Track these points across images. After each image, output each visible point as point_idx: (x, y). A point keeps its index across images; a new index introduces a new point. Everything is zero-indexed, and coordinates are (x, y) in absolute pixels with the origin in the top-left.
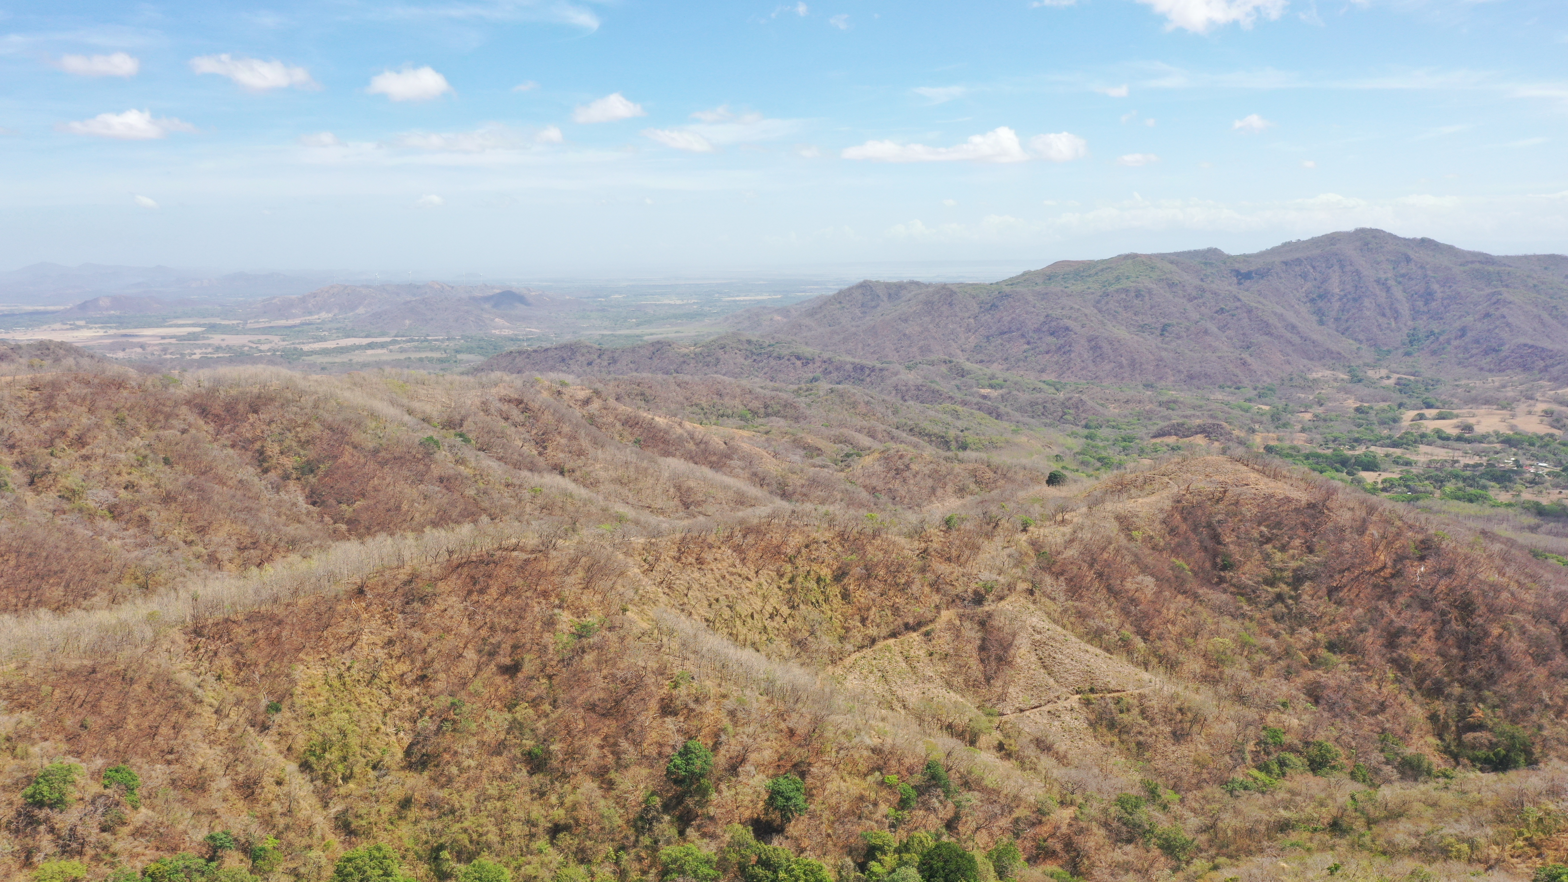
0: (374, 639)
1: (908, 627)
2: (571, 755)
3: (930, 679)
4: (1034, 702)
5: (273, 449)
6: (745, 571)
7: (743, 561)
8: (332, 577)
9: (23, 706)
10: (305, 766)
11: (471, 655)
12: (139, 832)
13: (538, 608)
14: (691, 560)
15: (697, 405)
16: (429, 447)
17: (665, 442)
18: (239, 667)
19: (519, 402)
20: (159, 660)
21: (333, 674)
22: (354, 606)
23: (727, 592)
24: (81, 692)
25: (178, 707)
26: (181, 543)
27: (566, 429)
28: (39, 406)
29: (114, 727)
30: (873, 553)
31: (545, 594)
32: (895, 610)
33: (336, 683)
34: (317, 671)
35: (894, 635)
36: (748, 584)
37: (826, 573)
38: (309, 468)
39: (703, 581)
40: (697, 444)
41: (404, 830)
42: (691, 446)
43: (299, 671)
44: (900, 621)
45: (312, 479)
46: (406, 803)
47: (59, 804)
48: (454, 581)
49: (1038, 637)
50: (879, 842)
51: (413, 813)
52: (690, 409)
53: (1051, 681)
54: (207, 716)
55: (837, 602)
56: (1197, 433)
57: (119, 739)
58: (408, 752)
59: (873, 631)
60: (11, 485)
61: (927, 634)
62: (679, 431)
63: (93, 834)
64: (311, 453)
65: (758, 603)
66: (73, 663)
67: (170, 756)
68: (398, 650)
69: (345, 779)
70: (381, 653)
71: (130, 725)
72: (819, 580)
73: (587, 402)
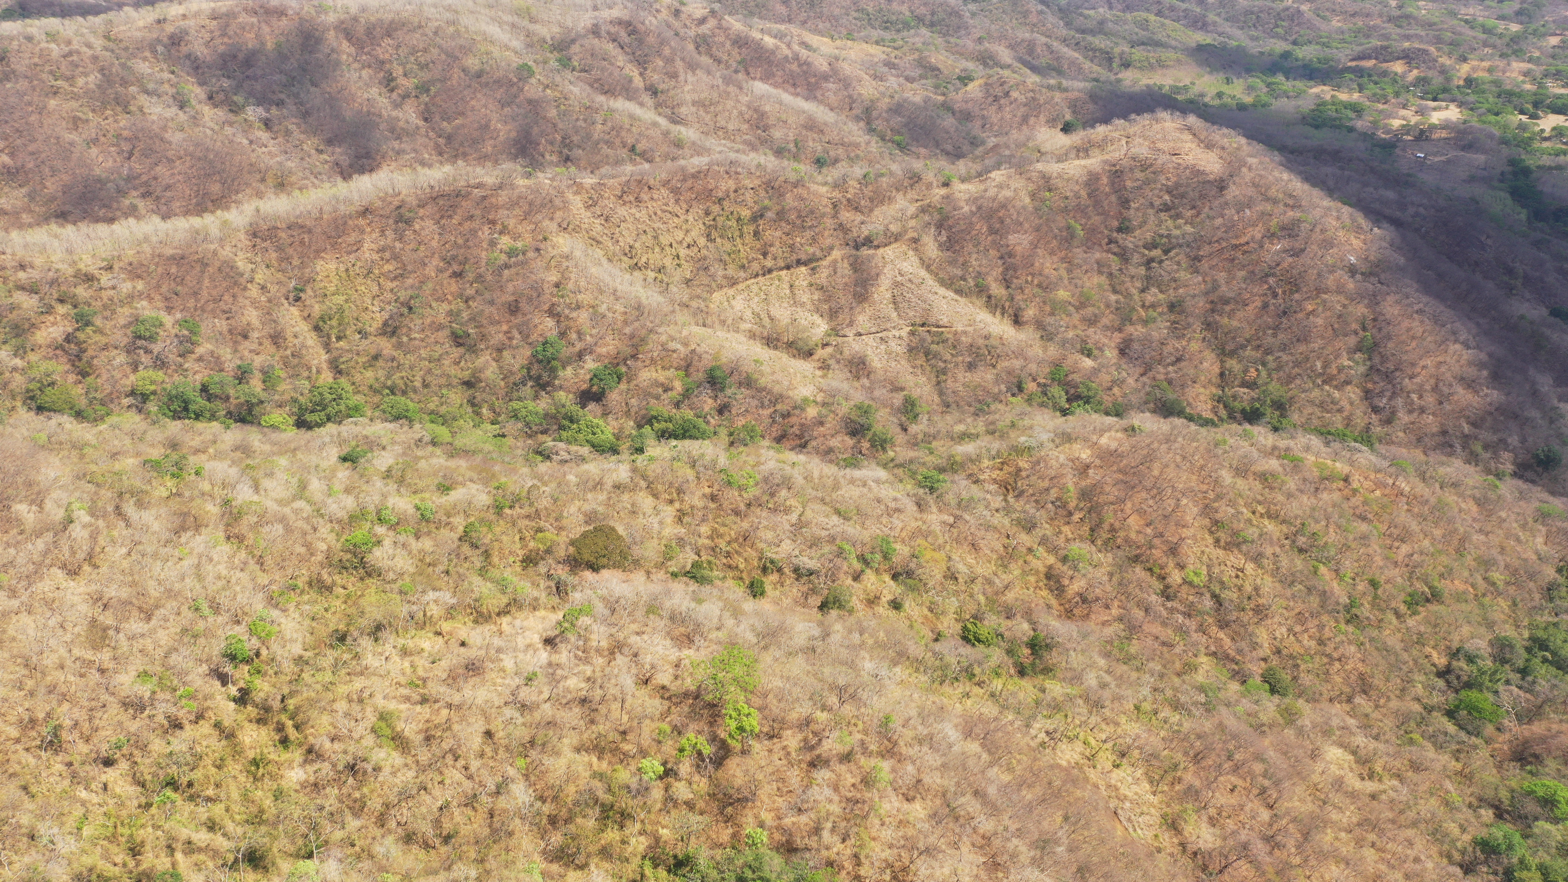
0: (373, 246)
1: (799, 263)
2: (483, 337)
3: (803, 305)
4: (873, 330)
5: (398, 71)
6: (677, 209)
7: (677, 201)
8: (348, 201)
9: (139, 277)
10: (317, 328)
11: (436, 262)
12: (200, 359)
13: (485, 233)
14: (632, 198)
15: (863, 10)
16: (524, 72)
17: (770, 63)
18: (281, 260)
19: (629, 24)
20: (226, 252)
21: (342, 268)
22: (361, 222)
23: (656, 226)
24: (174, 270)
25: (236, 283)
26: (313, 152)
27: (667, 51)
28: (217, 33)
29: (195, 294)
30: (790, 200)
31: (493, 222)
32: (792, 247)
33: (344, 275)
34: (332, 266)
35: (788, 267)
36: (676, 220)
37: (746, 213)
38: (423, 88)
39: (638, 215)
40: (800, 65)
41: (369, 374)
42: (794, 67)
43: (320, 265)
44: (794, 257)
45: (425, 98)
46: (376, 357)
47: (152, 339)
48: (430, 209)
49: (899, 279)
50: (654, 413)
51: (380, 363)
52: (856, 15)
53: (894, 315)
54: (254, 291)
55: (749, 239)
56: (1398, 59)
57: (197, 300)
58: (385, 324)
59: (769, 263)
60: (193, 102)
61: (813, 269)
62: (787, 52)
63: (173, 358)
64: (425, 76)
65: (680, 234)
66: (169, 252)
67: (228, 314)
68: (387, 255)
69: (339, 338)
70: (376, 257)
71: (205, 293)
72: (739, 220)
73: (703, 21)
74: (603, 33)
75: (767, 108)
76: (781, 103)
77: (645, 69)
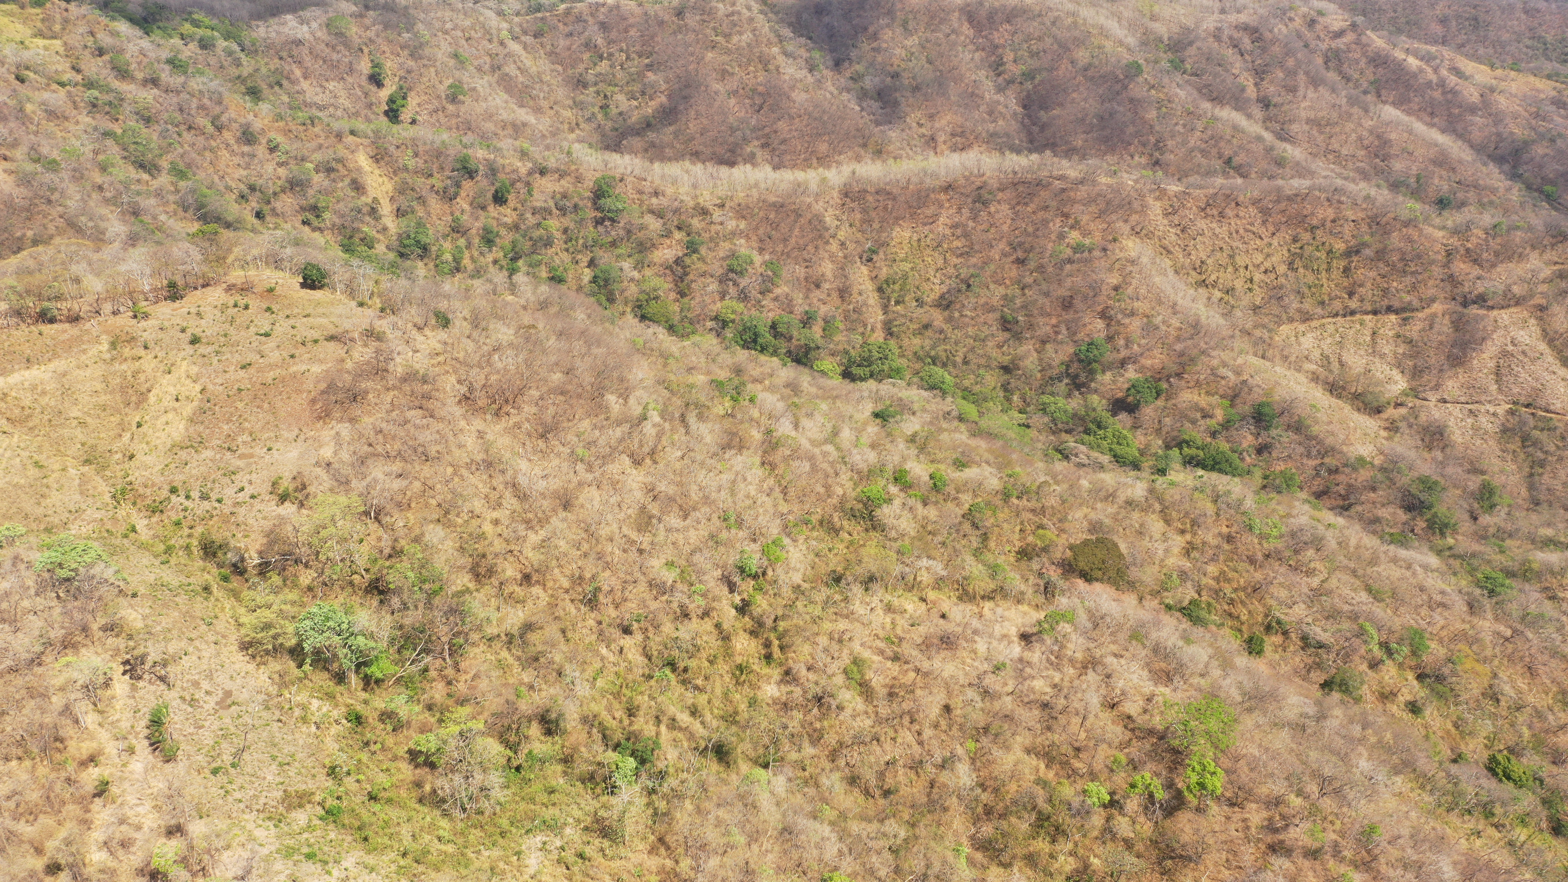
0: (948, 221)
1: (1389, 309)
2: (1031, 326)
3: (1382, 356)
4: (1463, 399)
5: (1009, 56)
6: (1262, 231)
7: (1264, 222)
8: (935, 175)
9: (744, 217)
10: (880, 290)
11: (1002, 245)
12: (776, 299)
13: (1056, 225)
14: (1215, 212)
15: (1540, 37)
16: (1133, 70)
17: (1408, 87)
18: (863, 221)
19: (1256, 30)
20: (819, 207)
21: (915, 237)
22: (942, 197)
23: (1235, 244)
24: (772, 216)
25: (820, 236)
27: (1290, 63)
29: (785, 240)
30: (1395, 240)
31: (1066, 216)
32: (1385, 291)
33: (915, 244)
34: (907, 234)
35: (1375, 313)
36: (1258, 242)
37: (1340, 246)
38: (1029, 75)
39: (1217, 231)
40: (1444, 93)
41: (917, 341)
42: (1437, 95)
43: (896, 232)
44: (1386, 302)
45: (1029, 85)
46: (926, 327)
47: (741, 273)
48: (1008, 194)
49: (1510, 348)
51: (929, 333)
52: (1529, 43)
53: (1494, 387)
54: (834, 246)
55: (1336, 274)
57: (785, 246)
58: (942, 297)
59: (1354, 304)
61: (1404, 319)
62: (1431, 76)
63: (754, 294)
64: (1034, 63)
65: (1259, 258)
66: (772, 199)
67: (808, 263)
68: (959, 232)
69: (897, 303)
70: (948, 232)
71: (793, 241)
72: (1329, 253)
73: (1340, 34)
74: (1225, 38)
75: (1393, 136)
76: (1410, 132)
77: (1262, 79)
